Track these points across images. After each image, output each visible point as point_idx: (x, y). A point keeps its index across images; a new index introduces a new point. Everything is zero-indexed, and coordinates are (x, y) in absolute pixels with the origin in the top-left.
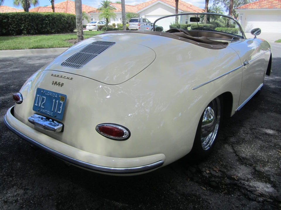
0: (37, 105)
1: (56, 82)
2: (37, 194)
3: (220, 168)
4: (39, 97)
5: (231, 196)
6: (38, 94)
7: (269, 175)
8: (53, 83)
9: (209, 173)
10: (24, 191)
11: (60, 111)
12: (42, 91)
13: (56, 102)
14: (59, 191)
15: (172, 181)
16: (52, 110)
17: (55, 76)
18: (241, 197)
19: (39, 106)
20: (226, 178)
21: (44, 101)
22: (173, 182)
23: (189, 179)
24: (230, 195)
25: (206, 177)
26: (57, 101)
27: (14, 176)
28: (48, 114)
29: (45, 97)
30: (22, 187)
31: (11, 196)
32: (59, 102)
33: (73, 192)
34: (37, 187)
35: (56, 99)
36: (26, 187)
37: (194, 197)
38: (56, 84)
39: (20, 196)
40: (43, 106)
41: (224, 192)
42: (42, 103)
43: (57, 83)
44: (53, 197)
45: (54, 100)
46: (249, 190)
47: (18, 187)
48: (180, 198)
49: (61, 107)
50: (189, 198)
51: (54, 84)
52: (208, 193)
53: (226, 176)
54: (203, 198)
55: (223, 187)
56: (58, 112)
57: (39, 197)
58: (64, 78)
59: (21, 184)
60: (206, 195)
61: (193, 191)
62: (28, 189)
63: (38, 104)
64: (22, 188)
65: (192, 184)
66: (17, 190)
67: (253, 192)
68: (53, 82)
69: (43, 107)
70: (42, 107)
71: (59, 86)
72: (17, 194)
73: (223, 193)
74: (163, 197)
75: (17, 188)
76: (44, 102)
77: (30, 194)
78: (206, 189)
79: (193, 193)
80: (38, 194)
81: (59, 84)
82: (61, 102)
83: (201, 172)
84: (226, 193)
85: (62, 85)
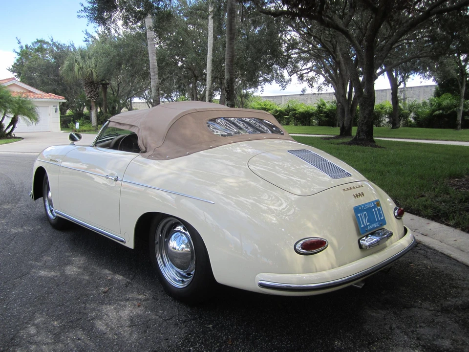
4: (361, 216)
6: (359, 214)
8: (355, 197)
11: (382, 217)
12: (360, 208)
13: (375, 211)
17: (348, 189)
26: (376, 209)
28: (376, 226)
29: (365, 213)
35: (374, 207)
42: (366, 220)
43: (358, 195)
45: (373, 210)
58: (356, 188)
63: (364, 224)
70: (368, 224)
76: (367, 218)
81: (360, 195)
82: (379, 208)
85: (363, 194)
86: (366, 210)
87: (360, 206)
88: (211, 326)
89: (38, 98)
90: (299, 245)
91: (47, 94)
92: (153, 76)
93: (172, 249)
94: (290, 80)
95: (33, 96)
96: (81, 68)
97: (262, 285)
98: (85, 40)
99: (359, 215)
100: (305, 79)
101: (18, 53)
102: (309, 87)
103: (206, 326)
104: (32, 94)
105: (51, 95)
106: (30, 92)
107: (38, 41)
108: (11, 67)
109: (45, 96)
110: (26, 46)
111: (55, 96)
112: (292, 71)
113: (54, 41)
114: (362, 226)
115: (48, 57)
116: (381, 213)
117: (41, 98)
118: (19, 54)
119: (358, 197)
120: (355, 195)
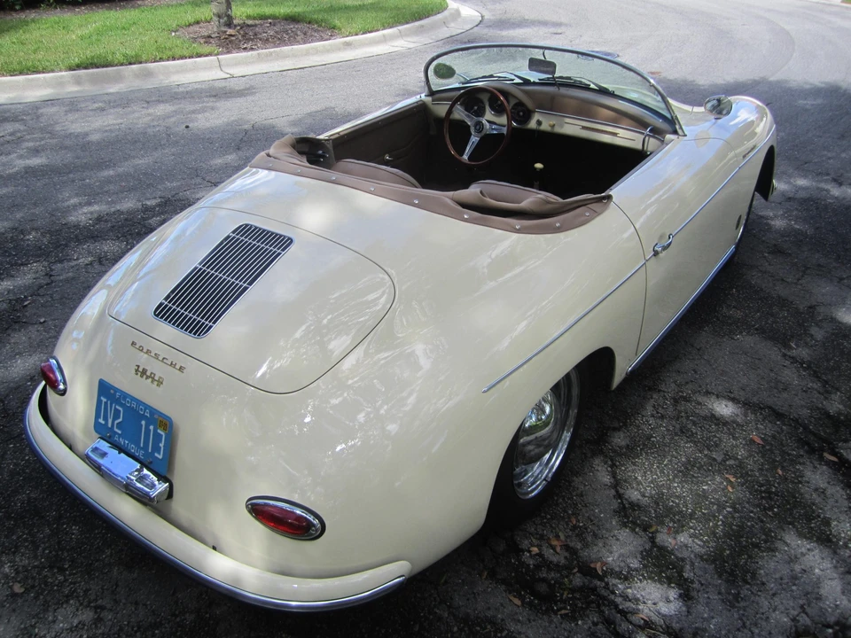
0: (103, 422)
1: (144, 369)
2: (126, 623)
3: (567, 537)
4: (106, 403)
5: (577, 624)
6: (105, 397)
7: (683, 560)
8: (137, 370)
9: (537, 554)
10: (96, 612)
11: (159, 454)
12: (112, 391)
13: (147, 431)
14: (177, 612)
15: (443, 581)
16: (142, 445)
17: (141, 349)
18: (600, 626)
19: (110, 425)
20: (576, 570)
21: (119, 418)
22: (446, 582)
23: (486, 573)
24: (575, 620)
25: (529, 565)
26: (152, 428)
27: (66, 569)
28: (133, 451)
29: (121, 409)
30: (90, 602)
31: (67, 630)
32: (155, 430)
33: (208, 616)
34: (124, 601)
35: (148, 421)
36: (100, 602)
37: (489, 627)
38: (145, 377)
39: (87, 630)
40: (118, 428)
41: (563, 612)
42: (116, 422)
43: (148, 374)
44: (163, 630)
45: (143, 423)
46: (621, 608)
47: (79, 601)
48: (455, 629)
49: (162, 445)
50: (479, 628)
51: (139, 374)
52: (524, 614)
53: (578, 561)
54: (509, 631)
55: (565, 596)
56: (156, 455)
57: (130, 629)
58: (162, 361)
59: (86, 591)
60: (519, 621)
61: (489, 609)
62: (102, 608)
63: (106, 419)
64: (88, 606)
65: (489, 590)
66: (77, 610)
67: (629, 615)
68: (138, 366)
69: (119, 432)
70: (116, 430)
71: (152, 382)
72: (79, 623)
73: (561, 615)
74: (417, 628)
75: (78, 604)
76: (121, 420)
77: (110, 623)
78: (523, 602)
79: (489, 614)
80: (129, 623)
81: (152, 377)
82: (159, 431)
83: (518, 551)
84: (566, 615)
85: (160, 383)
86: (123, 406)
99: (103, 399)
114: (101, 421)
119: (142, 377)
120: (141, 369)
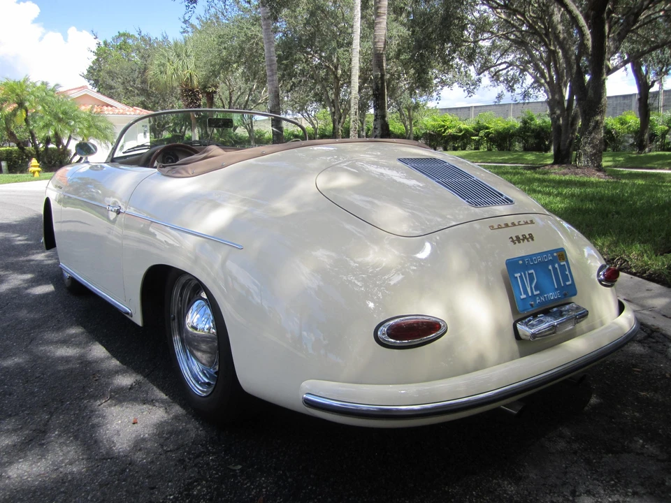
4: (521, 277)
6: (517, 272)
8: (513, 241)
12: (521, 262)
13: (555, 269)
16: (556, 287)
17: (500, 227)
19: (530, 295)
26: (556, 266)
28: (553, 298)
29: (532, 271)
32: (560, 266)
35: (552, 262)
38: (521, 241)
40: (536, 291)
42: (533, 286)
43: (521, 238)
45: (550, 267)
51: (516, 242)
56: (568, 283)
58: (519, 225)
63: (526, 292)
68: (511, 238)
69: (538, 292)
70: (535, 293)
71: (528, 241)
76: (535, 281)
81: (524, 238)
82: (562, 263)
85: (531, 237)
86: (533, 267)
87: (522, 258)
88: (240, 467)
89: (118, 114)
90: (384, 329)
91: (131, 109)
92: (270, 76)
93: (190, 330)
94: (479, 80)
95: (111, 110)
96: (176, 70)
97: (308, 403)
98: (182, 30)
99: (517, 275)
100: (502, 79)
101: (94, 52)
102: (509, 91)
103: (231, 467)
104: (110, 108)
105: (136, 110)
106: (108, 105)
107: (121, 35)
108: (86, 73)
109: (128, 111)
110: (105, 43)
111: (141, 111)
112: (481, 67)
113: (143, 34)
114: (523, 296)
115: (134, 57)
116: (567, 273)
117: (122, 114)
118: (96, 53)
119: (519, 242)
120: (515, 239)
